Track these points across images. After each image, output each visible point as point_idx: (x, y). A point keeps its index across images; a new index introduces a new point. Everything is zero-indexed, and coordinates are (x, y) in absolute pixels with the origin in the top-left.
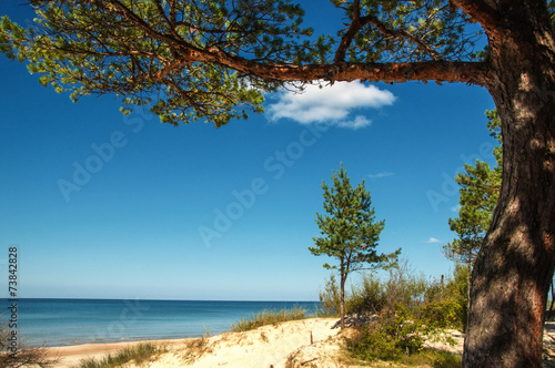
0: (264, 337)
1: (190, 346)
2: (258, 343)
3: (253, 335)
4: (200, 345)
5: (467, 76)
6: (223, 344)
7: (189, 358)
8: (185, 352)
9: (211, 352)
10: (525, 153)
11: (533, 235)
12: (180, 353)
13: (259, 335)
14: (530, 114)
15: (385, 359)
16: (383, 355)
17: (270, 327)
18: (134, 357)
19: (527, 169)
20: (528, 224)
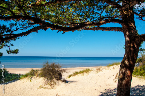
0: (114, 68)
1: (97, 69)
2: (112, 69)
3: (111, 67)
4: (99, 69)
5: (119, 30)
6: (104, 69)
7: (97, 72)
8: (96, 71)
9: (102, 71)
10: (127, 46)
11: (128, 61)
12: (95, 71)
13: (113, 68)
14: (128, 39)
15: (140, 75)
16: (140, 74)
17: (116, 66)
18: (85, 71)
19: (127, 49)
20: (128, 59)
